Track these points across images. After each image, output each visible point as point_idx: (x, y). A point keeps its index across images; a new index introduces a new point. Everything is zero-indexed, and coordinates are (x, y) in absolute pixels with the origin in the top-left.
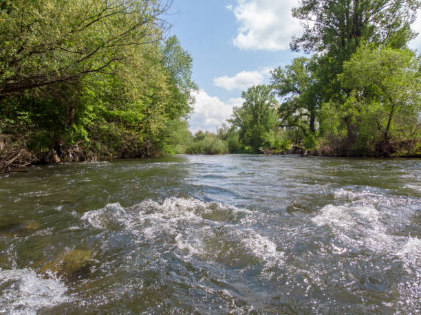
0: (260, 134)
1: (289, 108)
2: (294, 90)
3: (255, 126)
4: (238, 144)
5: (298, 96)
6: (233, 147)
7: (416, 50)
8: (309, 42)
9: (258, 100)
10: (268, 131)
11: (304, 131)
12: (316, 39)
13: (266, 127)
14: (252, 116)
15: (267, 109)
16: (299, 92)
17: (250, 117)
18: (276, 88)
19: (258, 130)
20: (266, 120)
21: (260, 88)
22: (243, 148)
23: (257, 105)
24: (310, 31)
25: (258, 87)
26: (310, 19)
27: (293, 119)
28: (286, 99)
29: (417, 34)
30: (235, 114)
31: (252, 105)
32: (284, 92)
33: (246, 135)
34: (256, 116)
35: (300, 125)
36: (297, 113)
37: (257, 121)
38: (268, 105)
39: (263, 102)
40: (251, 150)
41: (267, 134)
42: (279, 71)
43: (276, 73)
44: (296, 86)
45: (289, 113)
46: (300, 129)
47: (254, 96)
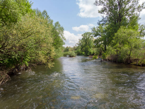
0: (88, 49)
1: (97, 41)
2: (99, 35)
3: (86, 46)
4: (80, 52)
5: (100, 37)
6: (79, 53)
7: (140, 24)
8: (104, 22)
9: (87, 37)
10: (91, 48)
11: (103, 49)
12: (106, 21)
13: (90, 47)
14: (85, 43)
15: (90, 40)
16: (101, 36)
17: (84, 43)
18: (93, 34)
19: (87, 48)
20: (90, 44)
21: (88, 33)
22: (82, 53)
23: (87, 39)
24: (104, 18)
25: (87, 33)
26: (104, 14)
27: (99, 45)
28: (96, 38)
29: (140, 18)
30: (79, 42)
31: (85, 39)
32: (96, 35)
33: (83, 49)
34: (86, 43)
35: (101, 47)
36: (100, 43)
37: (87, 45)
38: (91, 39)
39: (89, 38)
40: (85, 54)
41: (90, 49)
42: (94, 28)
43: (93, 29)
44: (100, 34)
45: (98, 43)
46: (101, 48)
47: (86, 36)
